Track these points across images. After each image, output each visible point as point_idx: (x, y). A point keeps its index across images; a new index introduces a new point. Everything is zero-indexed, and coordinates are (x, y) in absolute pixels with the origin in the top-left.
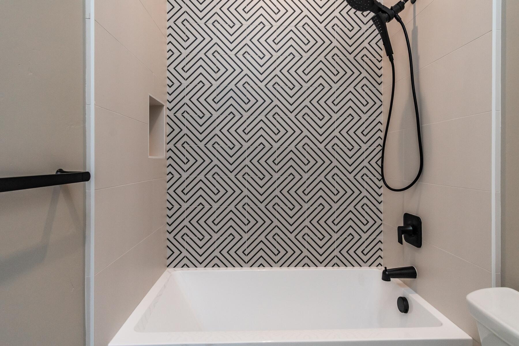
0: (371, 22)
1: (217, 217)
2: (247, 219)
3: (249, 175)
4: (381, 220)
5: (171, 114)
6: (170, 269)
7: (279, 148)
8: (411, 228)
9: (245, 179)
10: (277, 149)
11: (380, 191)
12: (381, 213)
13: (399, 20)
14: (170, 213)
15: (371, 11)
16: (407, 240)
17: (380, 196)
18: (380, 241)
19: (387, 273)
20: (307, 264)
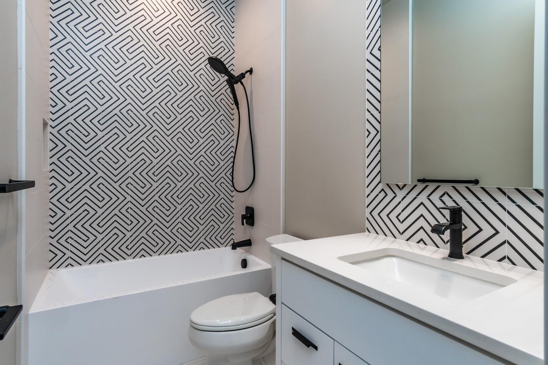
0: (226, 83)
1: (102, 221)
2: (130, 220)
3: (132, 185)
4: (233, 214)
5: (55, 131)
6: (53, 270)
7: (158, 163)
8: (249, 215)
9: (129, 188)
10: (157, 164)
11: (232, 194)
12: (233, 209)
13: (242, 84)
14: (53, 220)
15: (226, 75)
16: (247, 223)
17: (232, 197)
18: (232, 228)
19: (235, 245)
20: (180, 251)
